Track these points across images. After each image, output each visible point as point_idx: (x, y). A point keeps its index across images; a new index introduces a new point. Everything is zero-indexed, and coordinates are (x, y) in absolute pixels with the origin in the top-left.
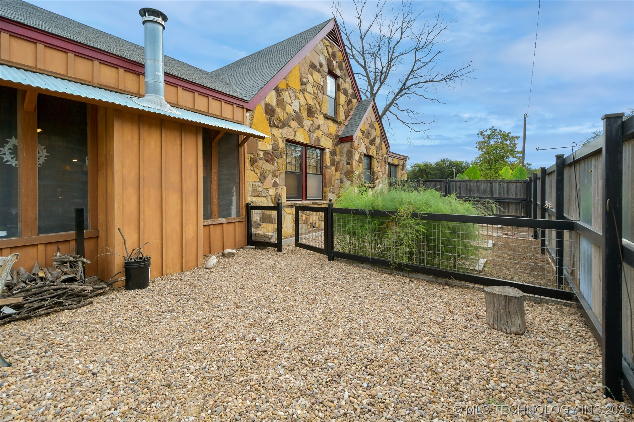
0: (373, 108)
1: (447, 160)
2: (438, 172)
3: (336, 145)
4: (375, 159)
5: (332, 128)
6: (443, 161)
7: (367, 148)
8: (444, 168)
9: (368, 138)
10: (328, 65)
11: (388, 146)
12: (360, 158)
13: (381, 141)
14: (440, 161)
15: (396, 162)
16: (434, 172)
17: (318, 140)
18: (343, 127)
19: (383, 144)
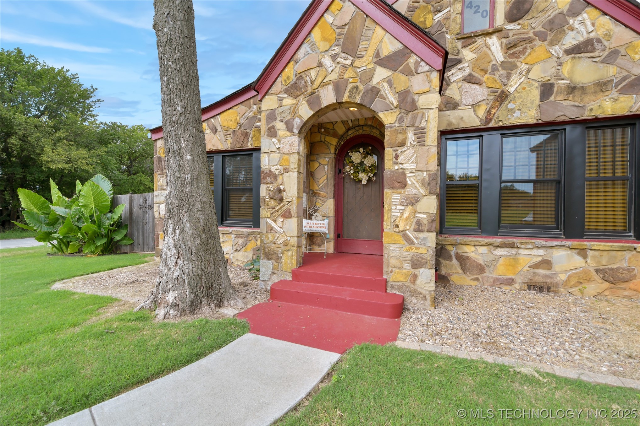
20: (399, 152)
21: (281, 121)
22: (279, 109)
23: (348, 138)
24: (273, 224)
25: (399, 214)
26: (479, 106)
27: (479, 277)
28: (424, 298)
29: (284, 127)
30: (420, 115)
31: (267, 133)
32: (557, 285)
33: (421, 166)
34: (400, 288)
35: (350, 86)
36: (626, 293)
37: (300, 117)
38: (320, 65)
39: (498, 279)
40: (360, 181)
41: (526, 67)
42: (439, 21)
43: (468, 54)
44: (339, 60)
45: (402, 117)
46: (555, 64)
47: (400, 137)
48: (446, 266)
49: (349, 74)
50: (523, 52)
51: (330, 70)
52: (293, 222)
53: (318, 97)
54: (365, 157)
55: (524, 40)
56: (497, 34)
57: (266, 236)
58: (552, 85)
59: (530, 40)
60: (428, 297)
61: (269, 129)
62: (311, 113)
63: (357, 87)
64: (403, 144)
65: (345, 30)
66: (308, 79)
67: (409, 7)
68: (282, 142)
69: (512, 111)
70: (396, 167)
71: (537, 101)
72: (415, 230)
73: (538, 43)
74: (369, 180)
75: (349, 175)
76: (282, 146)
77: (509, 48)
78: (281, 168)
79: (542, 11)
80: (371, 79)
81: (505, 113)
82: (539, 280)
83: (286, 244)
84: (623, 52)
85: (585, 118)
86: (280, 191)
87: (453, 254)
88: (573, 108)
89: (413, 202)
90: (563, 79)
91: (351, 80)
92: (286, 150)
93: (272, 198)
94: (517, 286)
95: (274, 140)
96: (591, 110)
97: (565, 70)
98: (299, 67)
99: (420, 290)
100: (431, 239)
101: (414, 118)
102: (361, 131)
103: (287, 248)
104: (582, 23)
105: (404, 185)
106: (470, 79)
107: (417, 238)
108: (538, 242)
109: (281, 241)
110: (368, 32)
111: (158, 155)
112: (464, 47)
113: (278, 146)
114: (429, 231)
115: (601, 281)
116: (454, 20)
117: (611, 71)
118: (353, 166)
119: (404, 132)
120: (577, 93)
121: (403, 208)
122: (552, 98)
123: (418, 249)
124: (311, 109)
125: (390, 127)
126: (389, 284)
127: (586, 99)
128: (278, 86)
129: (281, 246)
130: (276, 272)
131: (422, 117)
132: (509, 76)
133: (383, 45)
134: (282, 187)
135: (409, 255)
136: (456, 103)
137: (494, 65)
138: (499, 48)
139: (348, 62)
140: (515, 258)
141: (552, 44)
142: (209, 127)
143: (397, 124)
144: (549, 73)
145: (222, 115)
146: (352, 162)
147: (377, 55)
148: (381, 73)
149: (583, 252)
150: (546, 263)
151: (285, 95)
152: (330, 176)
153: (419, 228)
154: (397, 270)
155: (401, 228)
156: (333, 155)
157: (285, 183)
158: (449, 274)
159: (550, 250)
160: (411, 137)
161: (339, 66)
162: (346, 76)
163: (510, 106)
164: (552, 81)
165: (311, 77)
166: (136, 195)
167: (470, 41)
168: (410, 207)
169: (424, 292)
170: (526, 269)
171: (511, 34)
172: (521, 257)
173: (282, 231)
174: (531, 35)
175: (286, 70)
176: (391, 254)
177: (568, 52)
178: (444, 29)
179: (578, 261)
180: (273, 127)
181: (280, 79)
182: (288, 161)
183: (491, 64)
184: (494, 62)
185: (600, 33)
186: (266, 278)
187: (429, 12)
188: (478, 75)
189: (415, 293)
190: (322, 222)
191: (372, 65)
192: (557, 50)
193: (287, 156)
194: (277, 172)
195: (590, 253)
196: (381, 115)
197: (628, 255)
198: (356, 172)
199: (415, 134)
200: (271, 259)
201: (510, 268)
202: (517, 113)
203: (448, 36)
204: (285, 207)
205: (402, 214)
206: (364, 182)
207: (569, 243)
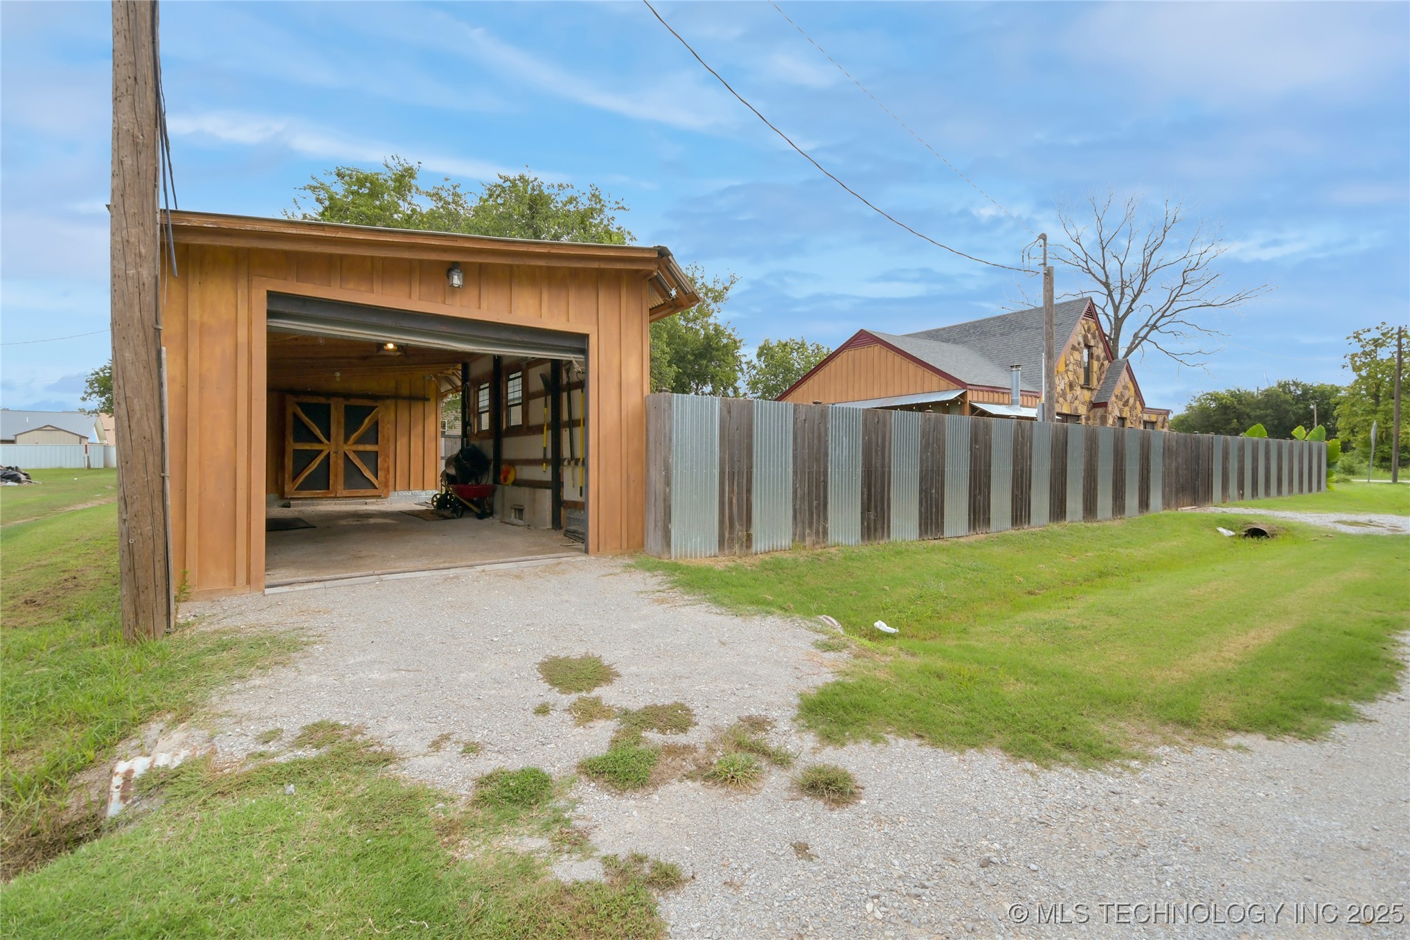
0: (1127, 369)
1: (1295, 384)
2: (1268, 411)
3: (1089, 411)
4: (1128, 421)
5: (1087, 395)
6: (1284, 386)
7: (1121, 411)
8: (1286, 402)
9: (1121, 400)
10: (1084, 341)
11: (1142, 403)
12: (1114, 421)
13: (1135, 400)
14: (1275, 385)
15: (1153, 418)
16: (1258, 412)
17: (1076, 409)
18: (1095, 392)
19: (1138, 403)
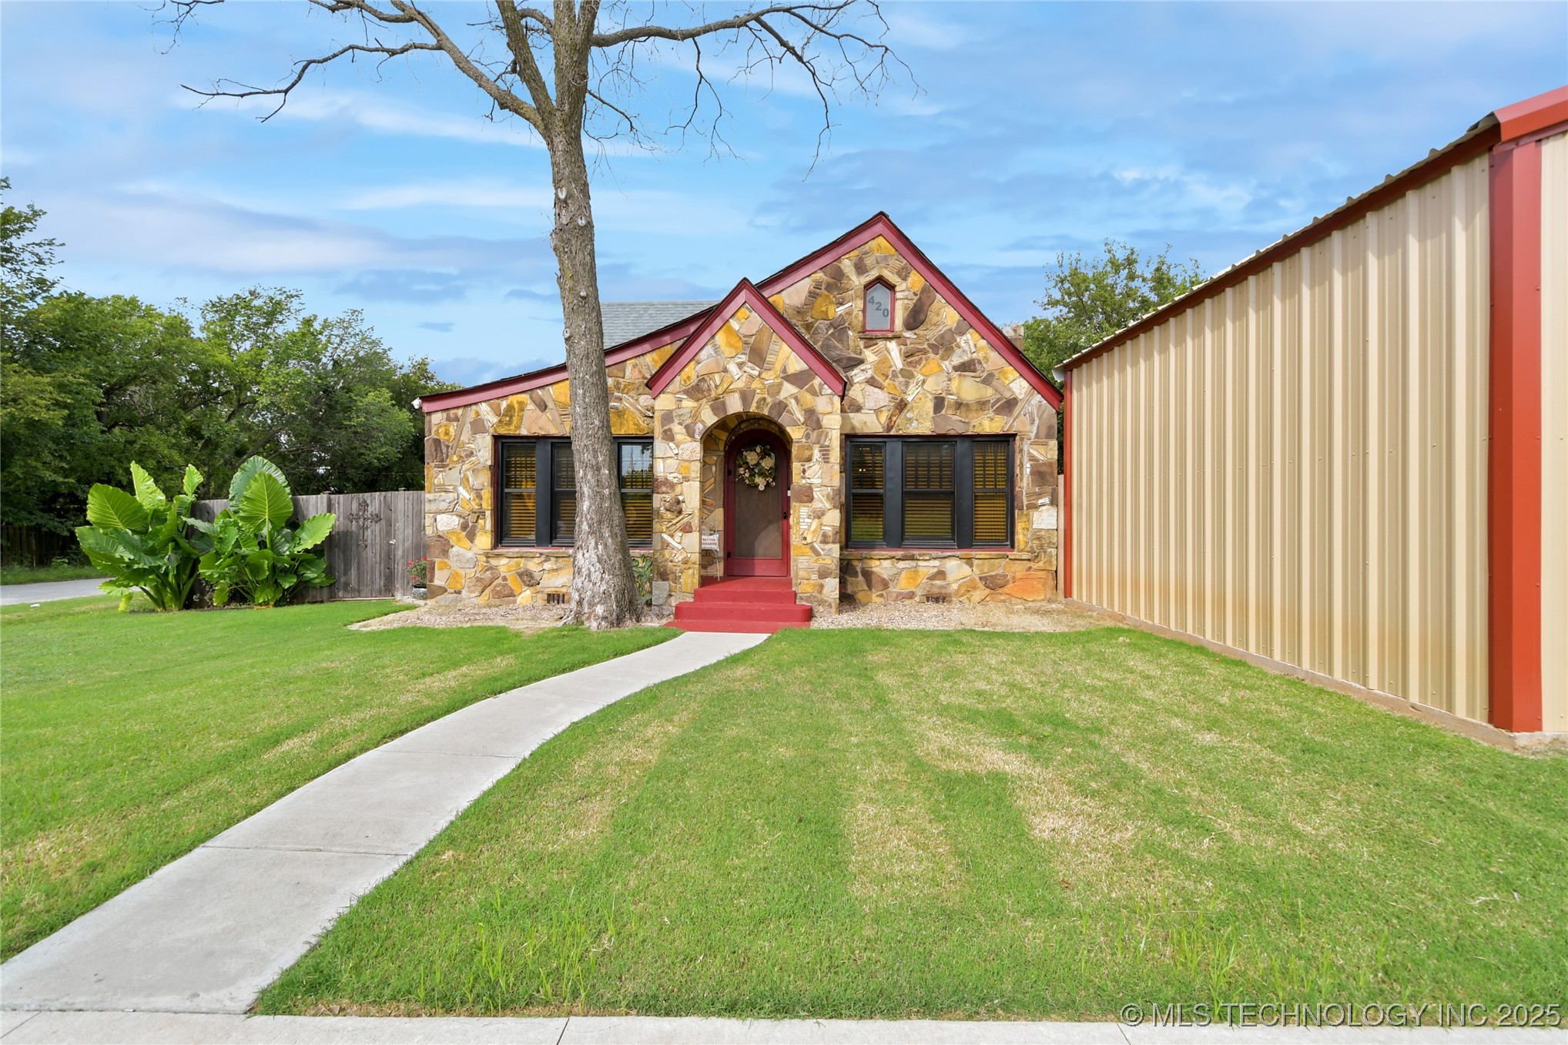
20: (806, 467)
21: (680, 424)
22: (678, 410)
23: (741, 432)
24: (669, 539)
25: (806, 527)
26: (881, 411)
27: (884, 592)
28: (830, 605)
29: (684, 431)
30: (825, 433)
31: (661, 436)
32: (950, 595)
33: (826, 481)
34: (808, 599)
35: (757, 398)
36: (1002, 598)
37: (703, 422)
38: (725, 370)
39: (901, 594)
40: (757, 486)
41: (922, 378)
42: (841, 315)
43: (870, 355)
44: (746, 368)
45: (808, 434)
46: (946, 379)
47: (807, 453)
48: (852, 584)
49: (756, 385)
50: (919, 362)
51: (737, 377)
52: (695, 535)
53: (724, 404)
54: (762, 458)
55: (920, 351)
56: (896, 340)
57: (661, 554)
58: (943, 399)
59: (924, 352)
60: (833, 605)
61: (665, 432)
62: (715, 419)
63: (764, 399)
64: (809, 460)
65: (752, 340)
66: (711, 382)
67: (810, 292)
68: (681, 447)
69: (910, 420)
70: (804, 481)
71: (931, 414)
72: (821, 542)
73: (931, 355)
74: (768, 485)
75: (743, 480)
76: (680, 452)
77: (908, 355)
78: (680, 476)
79: (935, 325)
80: (778, 393)
81: (904, 421)
82: (935, 590)
83: (685, 562)
84: (997, 375)
85: (969, 433)
86: (678, 502)
87: (859, 569)
88: (961, 423)
89: (819, 515)
90: (952, 394)
91: (758, 391)
92: (686, 458)
93: (667, 510)
94: (917, 599)
95: (671, 444)
96: (974, 426)
97: (954, 385)
98: (701, 369)
99: (826, 599)
100: (835, 549)
101: (819, 436)
102: (757, 425)
103: (686, 566)
104: (966, 342)
105: (811, 499)
106: (872, 382)
107: (823, 550)
108: (934, 553)
109: (680, 559)
110: (774, 346)
111: (433, 436)
112: (866, 347)
113: (676, 452)
114: (834, 542)
115: (983, 588)
116: (856, 317)
117: (989, 393)
118: (748, 468)
119: (810, 448)
120: (963, 409)
121: (810, 521)
122: (943, 412)
123: (824, 560)
124: (715, 414)
125: (797, 442)
126: (798, 596)
127: (970, 416)
128: (676, 385)
129: (680, 564)
130: (673, 593)
131: (826, 437)
132: (907, 385)
133: (790, 362)
134: (681, 498)
135: (816, 566)
136: (859, 406)
137: (894, 371)
138: (898, 354)
139: (756, 373)
140: (915, 570)
141: (943, 359)
142: (534, 402)
143: (804, 440)
144: (941, 387)
145: (555, 386)
146: (747, 463)
147: (784, 370)
148: (789, 389)
149: (969, 561)
150: (941, 574)
151: (685, 397)
152: (718, 478)
153: (824, 541)
154: (806, 582)
155: (809, 540)
156: (723, 454)
157: (685, 493)
158: (856, 593)
159: (944, 561)
160: (817, 454)
161: (745, 374)
162: (753, 386)
163: (909, 415)
164: (943, 395)
165: (715, 382)
166: (341, 496)
167: (871, 342)
168: (816, 520)
169: (829, 600)
170: (925, 581)
171: (908, 342)
172: (920, 569)
173: (680, 547)
174: (926, 346)
175: (686, 369)
176: (800, 566)
177: (956, 369)
178: (846, 324)
179: (966, 570)
180: (670, 430)
181: (678, 378)
182: (688, 468)
183: (891, 369)
184: (894, 368)
185: (980, 355)
186: (661, 602)
187: (831, 303)
188: (880, 379)
189: (822, 602)
190: (712, 537)
191: (779, 380)
192: (947, 365)
193: (687, 463)
194: (675, 481)
195: (976, 562)
196: (788, 429)
197: (1003, 562)
198: (752, 475)
199: (820, 451)
200: (667, 580)
201: (912, 581)
202: (915, 424)
203: (850, 333)
204: (685, 520)
205: (810, 526)
206: (761, 488)
207: (958, 553)
